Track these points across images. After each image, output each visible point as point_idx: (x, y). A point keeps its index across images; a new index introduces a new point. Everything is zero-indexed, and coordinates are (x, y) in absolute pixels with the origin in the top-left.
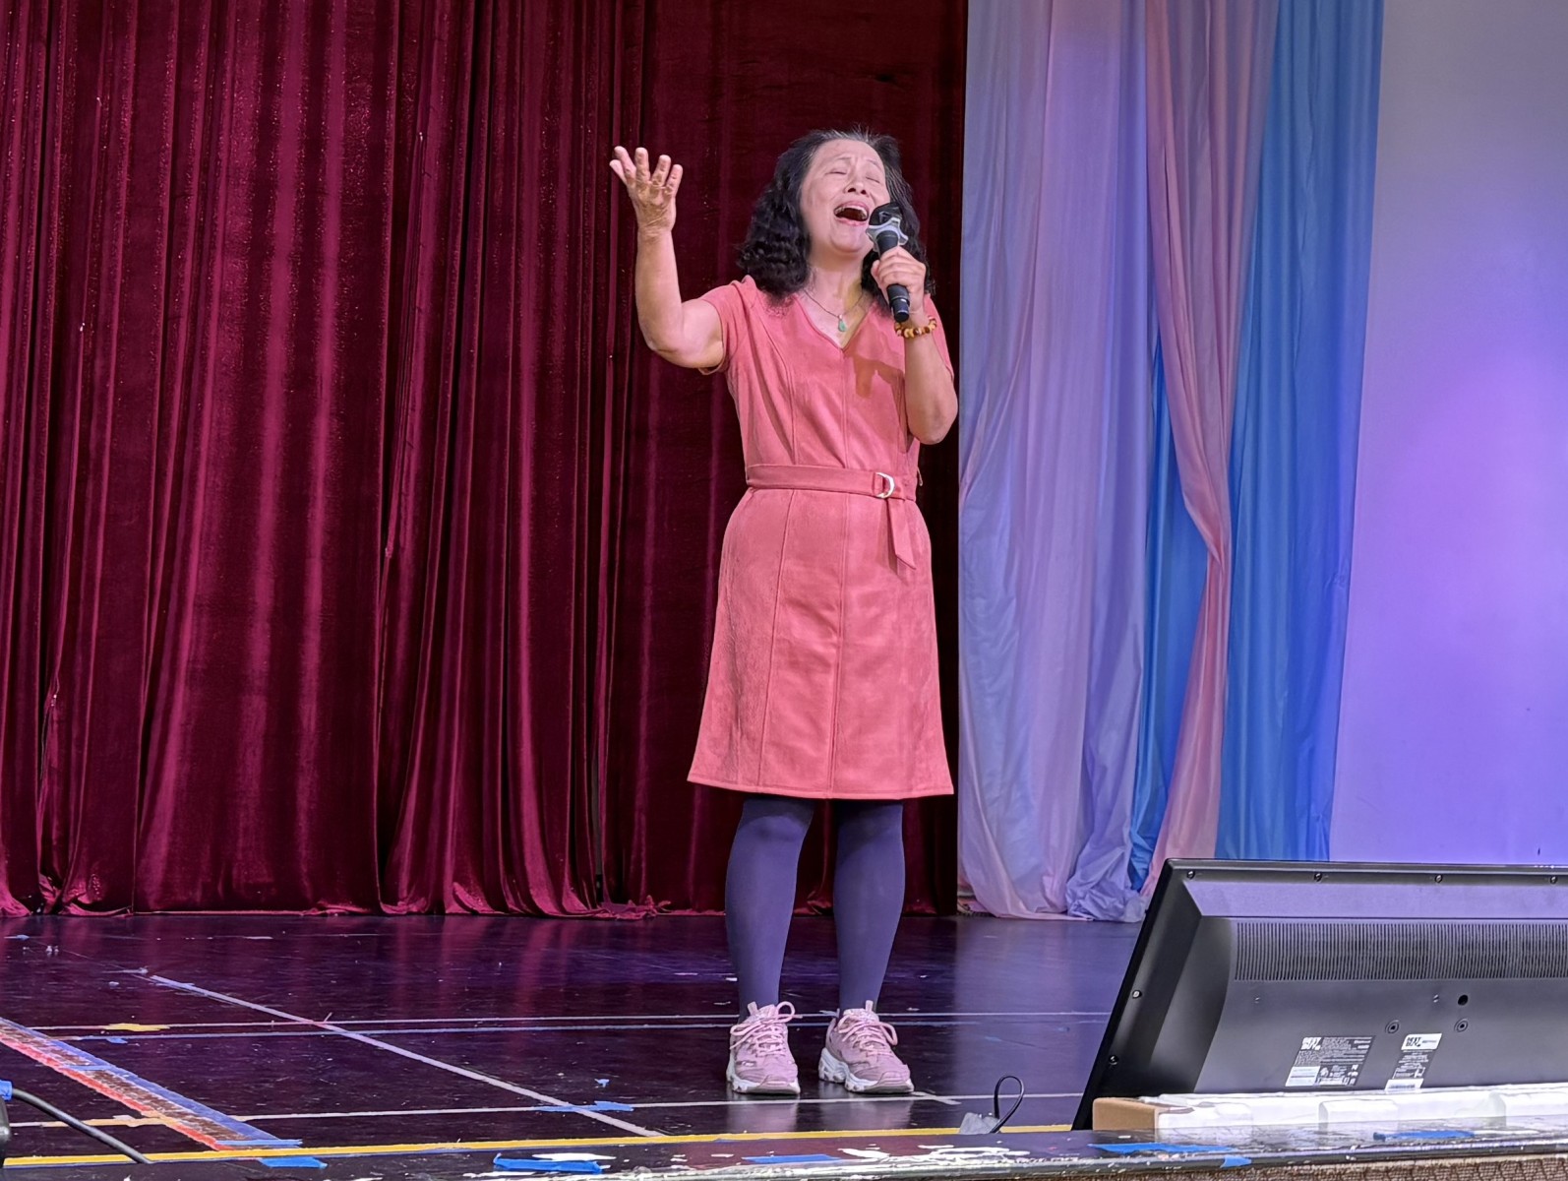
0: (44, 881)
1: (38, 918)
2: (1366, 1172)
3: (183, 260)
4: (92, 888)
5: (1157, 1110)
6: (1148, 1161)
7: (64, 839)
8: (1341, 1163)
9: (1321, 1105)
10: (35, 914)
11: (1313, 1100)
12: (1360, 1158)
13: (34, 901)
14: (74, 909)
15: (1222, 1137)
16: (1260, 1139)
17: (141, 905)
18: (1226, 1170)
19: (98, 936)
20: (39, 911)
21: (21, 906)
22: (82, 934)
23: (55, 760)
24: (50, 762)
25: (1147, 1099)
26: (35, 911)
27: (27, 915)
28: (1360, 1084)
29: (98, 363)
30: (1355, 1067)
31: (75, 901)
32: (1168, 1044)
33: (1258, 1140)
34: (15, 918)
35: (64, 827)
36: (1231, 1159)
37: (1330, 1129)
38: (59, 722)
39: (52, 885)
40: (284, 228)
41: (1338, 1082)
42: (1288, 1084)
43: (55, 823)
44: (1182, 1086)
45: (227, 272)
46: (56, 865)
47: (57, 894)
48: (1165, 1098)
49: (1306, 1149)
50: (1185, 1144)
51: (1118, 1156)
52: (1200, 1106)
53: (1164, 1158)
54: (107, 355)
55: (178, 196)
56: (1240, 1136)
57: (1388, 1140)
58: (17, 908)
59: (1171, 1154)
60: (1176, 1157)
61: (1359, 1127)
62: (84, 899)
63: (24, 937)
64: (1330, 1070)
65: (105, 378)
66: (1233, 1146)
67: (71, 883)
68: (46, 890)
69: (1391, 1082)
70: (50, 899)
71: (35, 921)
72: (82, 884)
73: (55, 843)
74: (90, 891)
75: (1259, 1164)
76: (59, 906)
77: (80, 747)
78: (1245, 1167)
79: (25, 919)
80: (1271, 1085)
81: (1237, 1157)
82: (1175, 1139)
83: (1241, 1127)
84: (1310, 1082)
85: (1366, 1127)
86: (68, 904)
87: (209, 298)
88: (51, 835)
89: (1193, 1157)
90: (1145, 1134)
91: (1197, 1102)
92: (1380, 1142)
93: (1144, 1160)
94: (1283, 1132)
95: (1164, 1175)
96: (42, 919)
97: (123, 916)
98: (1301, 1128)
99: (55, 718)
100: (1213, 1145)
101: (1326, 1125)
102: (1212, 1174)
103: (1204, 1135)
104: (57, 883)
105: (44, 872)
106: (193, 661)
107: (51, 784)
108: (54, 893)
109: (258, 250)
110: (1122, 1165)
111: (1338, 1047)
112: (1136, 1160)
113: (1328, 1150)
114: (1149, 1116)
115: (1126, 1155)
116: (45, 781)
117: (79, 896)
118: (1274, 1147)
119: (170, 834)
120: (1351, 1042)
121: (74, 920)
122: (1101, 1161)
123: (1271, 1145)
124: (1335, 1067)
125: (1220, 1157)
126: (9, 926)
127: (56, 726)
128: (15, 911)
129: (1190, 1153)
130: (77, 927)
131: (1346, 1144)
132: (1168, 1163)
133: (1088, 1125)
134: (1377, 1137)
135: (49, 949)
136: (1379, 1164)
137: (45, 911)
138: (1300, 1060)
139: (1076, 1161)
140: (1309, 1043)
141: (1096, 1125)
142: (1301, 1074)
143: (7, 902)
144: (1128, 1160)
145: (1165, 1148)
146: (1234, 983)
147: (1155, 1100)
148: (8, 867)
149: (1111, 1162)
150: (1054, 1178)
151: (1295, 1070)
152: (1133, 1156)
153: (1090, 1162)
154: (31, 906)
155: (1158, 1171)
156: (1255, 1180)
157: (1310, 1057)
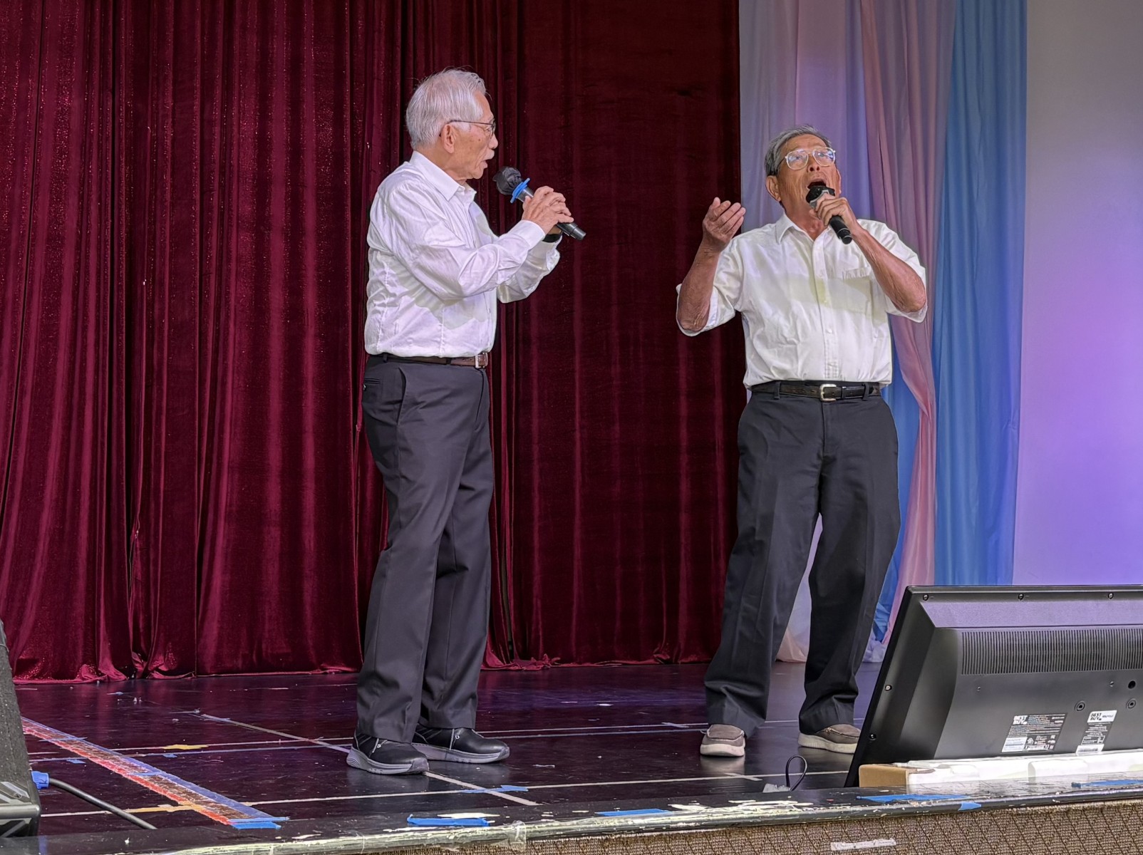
0: (136, 656)
1: (133, 681)
2: (1068, 811)
4: (168, 660)
5: (907, 771)
6: (903, 807)
7: (148, 627)
8: (1048, 805)
9: (1030, 765)
10: (131, 678)
11: (1023, 762)
12: (1063, 801)
13: (129, 670)
14: (156, 675)
15: (956, 790)
16: (987, 789)
17: (201, 670)
18: (961, 813)
19: (172, 691)
20: (133, 677)
21: (120, 674)
22: (163, 691)
23: (139, 574)
24: (136, 576)
25: (900, 764)
26: (130, 676)
27: (125, 679)
28: (1057, 750)
29: (157, 306)
30: (1053, 737)
31: (157, 669)
32: (913, 724)
33: (985, 790)
34: (116, 681)
35: (147, 619)
36: (966, 804)
37: (1037, 781)
38: (141, 549)
39: (141, 659)
40: (278, 210)
41: (1041, 748)
42: (1005, 749)
43: (141, 617)
44: (924, 753)
45: (241, 243)
46: (144, 643)
47: (145, 664)
48: (912, 763)
49: (1022, 795)
50: (930, 794)
51: (880, 804)
52: (939, 767)
53: (915, 804)
54: (162, 301)
56: (971, 789)
57: (1083, 788)
58: (117, 675)
59: (920, 801)
60: (924, 803)
61: (1059, 779)
62: (163, 668)
63: (120, 693)
64: (1034, 739)
65: (162, 316)
66: (967, 795)
67: (154, 657)
68: (137, 662)
69: (1079, 748)
70: (140, 668)
71: (130, 683)
72: (161, 657)
73: (142, 630)
74: (167, 662)
75: (987, 808)
76: (146, 674)
77: (156, 565)
78: (977, 810)
79: (123, 681)
80: (991, 753)
81: (971, 802)
82: (922, 791)
83: (971, 783)
84: (1020, 749)
85: (1064, 779)
86: (153, 672)
87: (229, 261)
88: (139, 624)
89: (937, 804)
90: (899, 787)
91: (937, 765)
92: (1077, 789)
93: (900, 807)
94: (1003, 784)
95: (916, 817)
96: (135, 682)
97: (189, 678)
98: (1016, 781)
99: (138, 547)
100: (951, 795)
101: (1034, 778)
102: (952, 816)
103: (945, 788)
104: (144, 657)
105: (136, 650)
106: (229, 505)
107: (137, 591)
108: (142, 665)
109: (261, 226)
110: (883, 812)
111: (1039, 723)
112: (894, 807)
113: (1038, 796)
114: (902, 777)
115: (887, 803)
116: (133, 589)
117: (161, 665)
118: (998, 795)
119: (219, 621)
120: (1049, 719)
121: (157, 682)
122: (868, 808)
123: (996, 794)
124: (1038, 737)
125: (958, 803)
126: (112, 687)
127: (139, 552)
128: (116, 677)
129: (935, 801)
130: (158, 688)
131: (1052, 790)
132: (919, 808)
133: (856, 783)
134: (1074, 785)
135: (135, 701)
136: (1078, 805)
137: (137, 677)
138: (1012, 731)
139: (848, 808)
140: (1018, 720)
141: (863, 784)
142: (1014, 743)
143: (111, 671)
144: (888, 807)
145: (915, 797)
146: (961, 677)
147: (905, 765)
148: (111, 648)
149: (875, 808)
150: (832, 822)
151: (1009, 740)
152: (891, 803)
153: (858, 808)
154: (127, 673)
155: (911, 815)
156: (984, 819)
157: (1020, 730)
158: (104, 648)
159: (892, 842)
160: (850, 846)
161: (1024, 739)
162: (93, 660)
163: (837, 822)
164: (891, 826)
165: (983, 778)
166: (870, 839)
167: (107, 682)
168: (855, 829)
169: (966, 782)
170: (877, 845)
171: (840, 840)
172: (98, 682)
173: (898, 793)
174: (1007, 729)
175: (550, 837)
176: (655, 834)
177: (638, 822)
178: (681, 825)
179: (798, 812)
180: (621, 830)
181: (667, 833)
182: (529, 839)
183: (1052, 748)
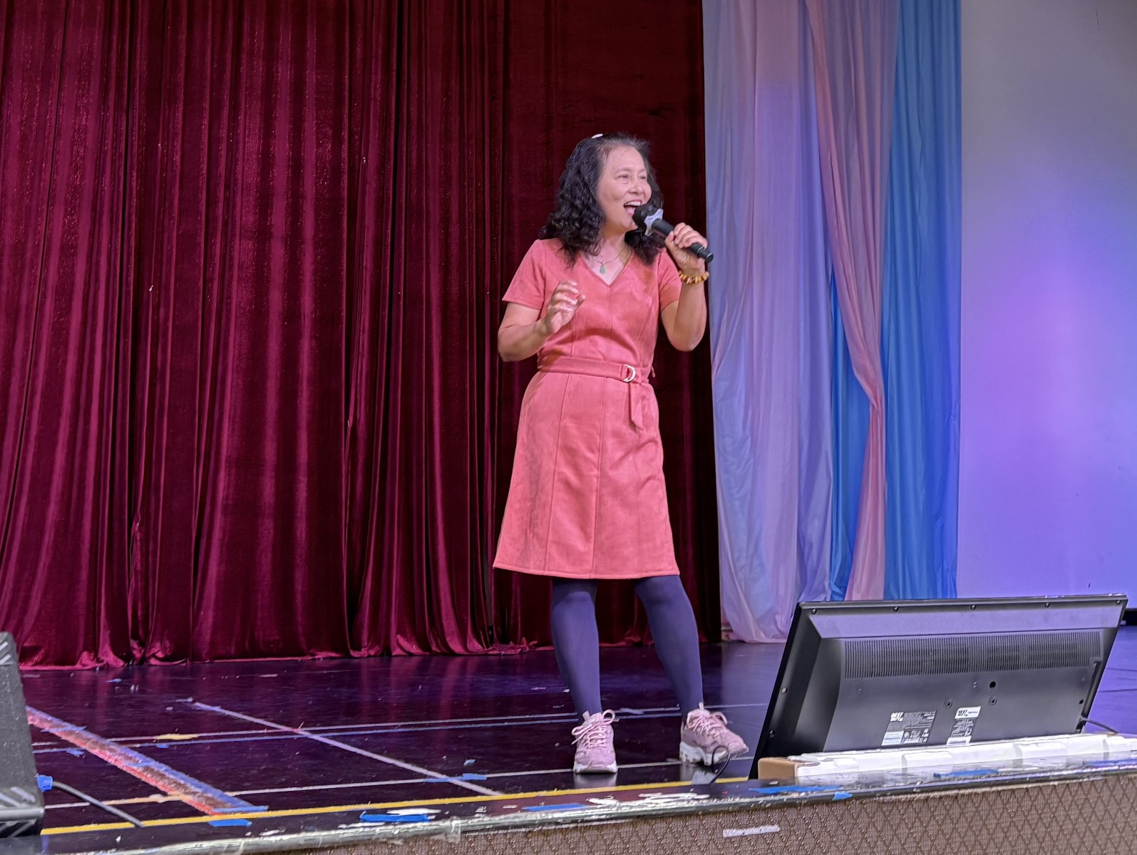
0: (134, 644)
1: (130, 667)
2: (927, 798)
3: (215, 244)
4: (165, 647)
5: (796, 765)
7: (146, 616)
8: (910, 794)
9: (903, 756)
10: (129, 664)
12: (923, 790)
13: (127, 657)
14: (153, 661)
15: (837, 781)
16: (862, 780)
17: (196, 657)
18: (836, 802)
19: (168, 678)
20: (131, 663)
21: (119, 659)
22: (159, 677)
23: (139, 565)
24: (136, 567)
25: (792, 758)
26: (128, 662)
27: (123, 665)
29: (162, 310)
30: (926, 731)
31: (154, 656)
32: (805, 721)
33: (860, 780)
34: (114, 668)
35: (146, 608)
36: (838, 795)
37: (909, 772)
38: (141, 540)
39: (139, 646)
40: (279, 220)
41: (916, 741)
42: (883, 744)
43: (140, 606)
44: (814, 748)
45: (243, 250)
46: (141, 632)
47: (143, 651)
48: (805, 757)
52: (824, 760)
53: (797, 795)
54: (167, 307)
55: (211, 204)
56: (849, 779)
57: (943, 778)
58: (116, 661)
60: (803, 794)
61: (925, 769)
62: (159, 654)
63: (118, 680)
64: (910, 733)
65: (166, 320)
67: (151, 643)
68: (135, 649)
69: (950, 740)
70: (137, 654)
71: (128, 670)
72: (158, 644)
73: (140, 619)
74: (163, 649)
75: (859, 797)
76: (144, 660)
77: (155, 556)
78: (850, 799)
79: (122, 668)
80: (872, 744)
81: (844, 792)
83: (850, 774)
84: (898, 742)
86: (150, 658)
87: (231, 267)
88: (137, 613)
89: (815, 794)
90: (787, 780)
91: (823, 758)
92: (938, 779)
95: (796, 806)
96: (133, 668)
97: (184, 664)
98: (888, 772)
99: (138, 538)
101: (906, 769)
102: (828, 804)
104: (142, 644)
105: (134, 638)
106: (226, 498)
107: (136, 581)
108: (140, 651)
109: (263, 235)
111: (914, 718)
114: (792, 769)
116: (133, 580)
117: (158, 652)
118: (867, 785)
119: (214, 611)
120: (923, 714)
121: (153, 669)
124: (913, 732)
125: (832, 793)
126: (111, 674)
127: (139, 544)
128: (115, 663)
129: (812, 792)
130: (155, 673)
131: (913, 781)
132: (800, 799)
133: (756, 775)
134: (936, 775)
135: (132, 688)
136: (936, 793)
137: (135, 663)
138: (890, 726)
140: (895, 716)
141: (761, 776)
142: (892, 737)
143: (110, 658)
144: (772, 798)
145: (804, 788)
146: (844, 681)
147: (797, 758)
148: (111, 636)
149: (761, 800)
150: (724, 812)
151: (887, 735)
152: (775, 794)
153: (747, 800)
154: (126, 659)
155: (792, 804)
156: (856, 807)
157: (897, 726)
158: (104, 636)
159: (776, 828)
160: (740, 832)
161: (902, 733)
162: (93, 648)
163: (728, 812)
164: (775, 814)
165: (861, 770)
166: (757, 826)
167: (107, 668)
168: (744, 818)
169: (846, 774)
170: (763, 831)
171: (732, 828)
172: (98, 669)
173: (785, 785)
174: (886, 725)
175: (482, 830)
176: (572, 826)
177: (557, 815)
178: (593, 817)
179: (694, 804)
180: (543, 823)
181: (581, 825)
182: (464, 832)
183: (925, 740)
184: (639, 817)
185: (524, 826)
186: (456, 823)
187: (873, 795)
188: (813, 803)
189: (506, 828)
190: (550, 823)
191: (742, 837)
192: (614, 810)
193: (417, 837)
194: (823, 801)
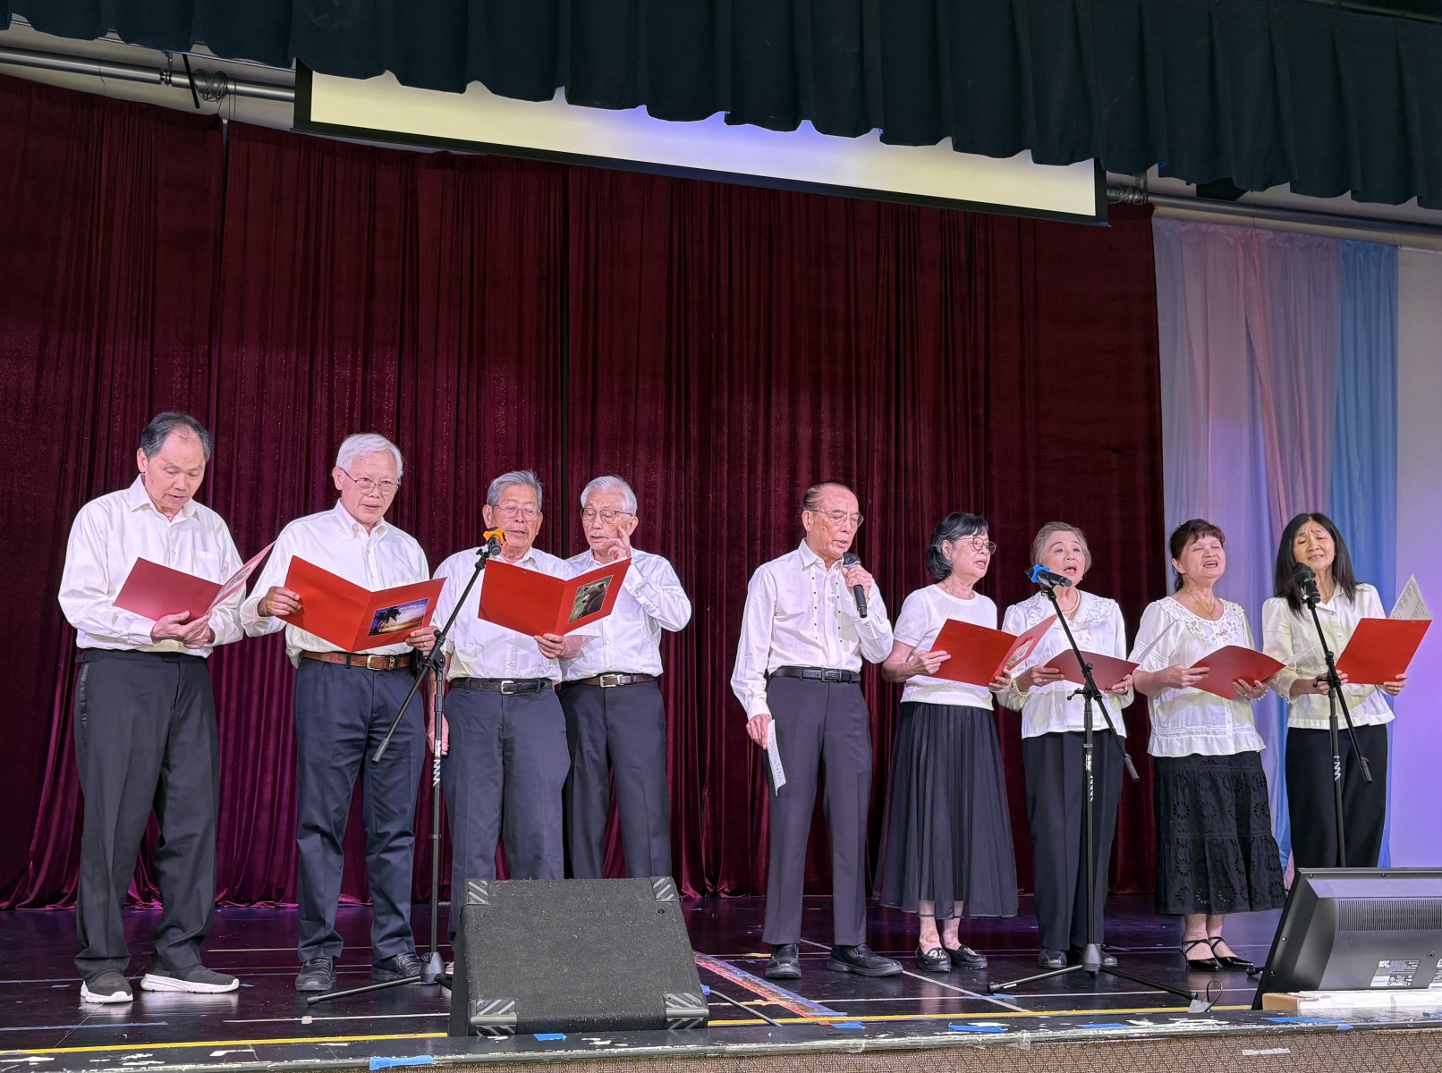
2: (1419, 1033)
4: (730, 884)
5: (1298, 1000)
6: (1295, 1026)
8: (1404, 1028)
9: (1392, 997)
11: (1387, 994)
12: (1416, 1026)
13: (704, 892)
15: (1336, 1014)
16: (1359, 1015)
18: (1338, 1032)
20: (705, 896)
21: (697, 893)
23: (709, 821)
24: (707, 822)
25: (1292, 994)
27: (701, 898)
28: (1413, 986)
29: (718, 625)
30: (1410, 976)
32: (1303, 964)
33: (1357, 1015)
34: (694, 899)
35: (715, 855)
36: (1341, 1026)
37: (1397, 1009)
41: (1401, 984)
42: (1373, 985)
43: (711, 853)
44: (1311, 986)
46: (712, 873)
47: (714, 887)
48: (1302, 993)
49: (1384, 1020)
50: (1316, 1017)
51: (1278, 1024)
52: (1322, 997)
53: (1304, 1025)
56: (1345, 1014)
57: (1432, 1017)
58: (695, 894)
59: (1307, 1023)
60: (1310, 1025)
61: (1414, 1009)
62: (727, 890)
64: (1395, 977)
66: (1342, 1019)
67: (720, 881)
68: (709, 885)
69: (1431, 985)
72: (726, 883)
75: (1358, 1029)
76: (715, 894)
78: (1350, 1030)
80: (1362, 986)
81: (1345, 1024)
82: (1309, 1014)
83: (1346, 1009)
84: (1385, 985)
85: (1418, 1009)
88: (709, 857)
89: (1320, 1025)
90: (1293, 1011)
91: (1321, 995)
92: (1427, 1017)
93: (1293, 1026)
94: (1370, 1011)
95: (1304, 1034)
98: (1381, 1009)
100: (1331, 1018)
101: (1395, 1007)
102: (1331, 1034)
103: (1326, 1013)
105: (708, 877)
108: (712, 887)
110: (1280, 1029)
111: (1401, 966)
112: (1288, 1026)
113: (1397, 1021)
114: (1294, 1004)
115: (1283, 1023)
116: (705, 833)
118: (1366, 1019)
120: (1407, 963)
122: (1269, 1027)
123: (1364, 1019)
124: (1398, 977)
125: (1336, 1024)
126: (692, 904)
127: (708, 804)
128: (694, 896)
129: (1318, 1023)
131: (1408, 1018)
132: (1307, 1028)
133: (1261, 1007)
134: (1425, 1014)
136: (1427, 1029)
138: (1378, 972)
139: (1255, 1026)
140: (1382, 964)
141: (1265, 1007)
142: (1379, 981)
144: (1284, 1026)
145: (1304, 1019)
146: (1338, 932)
147: (1297, 994)
149: (1275, 1027)
150: (1243, 1036)
151: (1375, 978)
152: (1286, 1024)
153: (1262, 1027)
155: (1301, 1032)
156: (1356, 1037)
157: (1384, 972)
159: (1287, 1051)
160: (1256, 1052)
161: (1388, 977)
163: (1247, 1036)
164: (1287, 1040)
165: (1355, 1006)
166: (1270, 1048)
168: (1260, 1041)
169: (1342, 1009)
170: (1276, 1052)
171: (1249, 1048)
173: (1291, 1016)
174: (1374, 970)
175: (1047, 1041)
176: (1118, 1041)
177: (1106, 1032)
178: (1136, 1035)
179: (1218, 1028)
180: (1095, 1038)
181: (1126, 1040)
182: (1032, 1042)
183: (1409, 984)
184: (1172, 1036)
185: (1080, 1040)
186: (1025, 1035)
187: (1371, 1028)
188: (1319, 1032)
189: (1066, 1040)
190: (1101, 1038)
191: (1258, 1056)
192: (1152, 1031)
193: (996, 1044)
194: (1326, 1032)
